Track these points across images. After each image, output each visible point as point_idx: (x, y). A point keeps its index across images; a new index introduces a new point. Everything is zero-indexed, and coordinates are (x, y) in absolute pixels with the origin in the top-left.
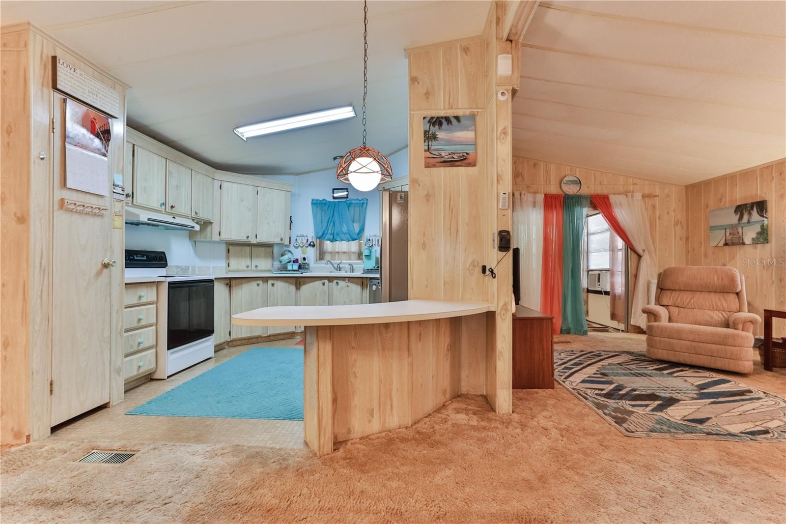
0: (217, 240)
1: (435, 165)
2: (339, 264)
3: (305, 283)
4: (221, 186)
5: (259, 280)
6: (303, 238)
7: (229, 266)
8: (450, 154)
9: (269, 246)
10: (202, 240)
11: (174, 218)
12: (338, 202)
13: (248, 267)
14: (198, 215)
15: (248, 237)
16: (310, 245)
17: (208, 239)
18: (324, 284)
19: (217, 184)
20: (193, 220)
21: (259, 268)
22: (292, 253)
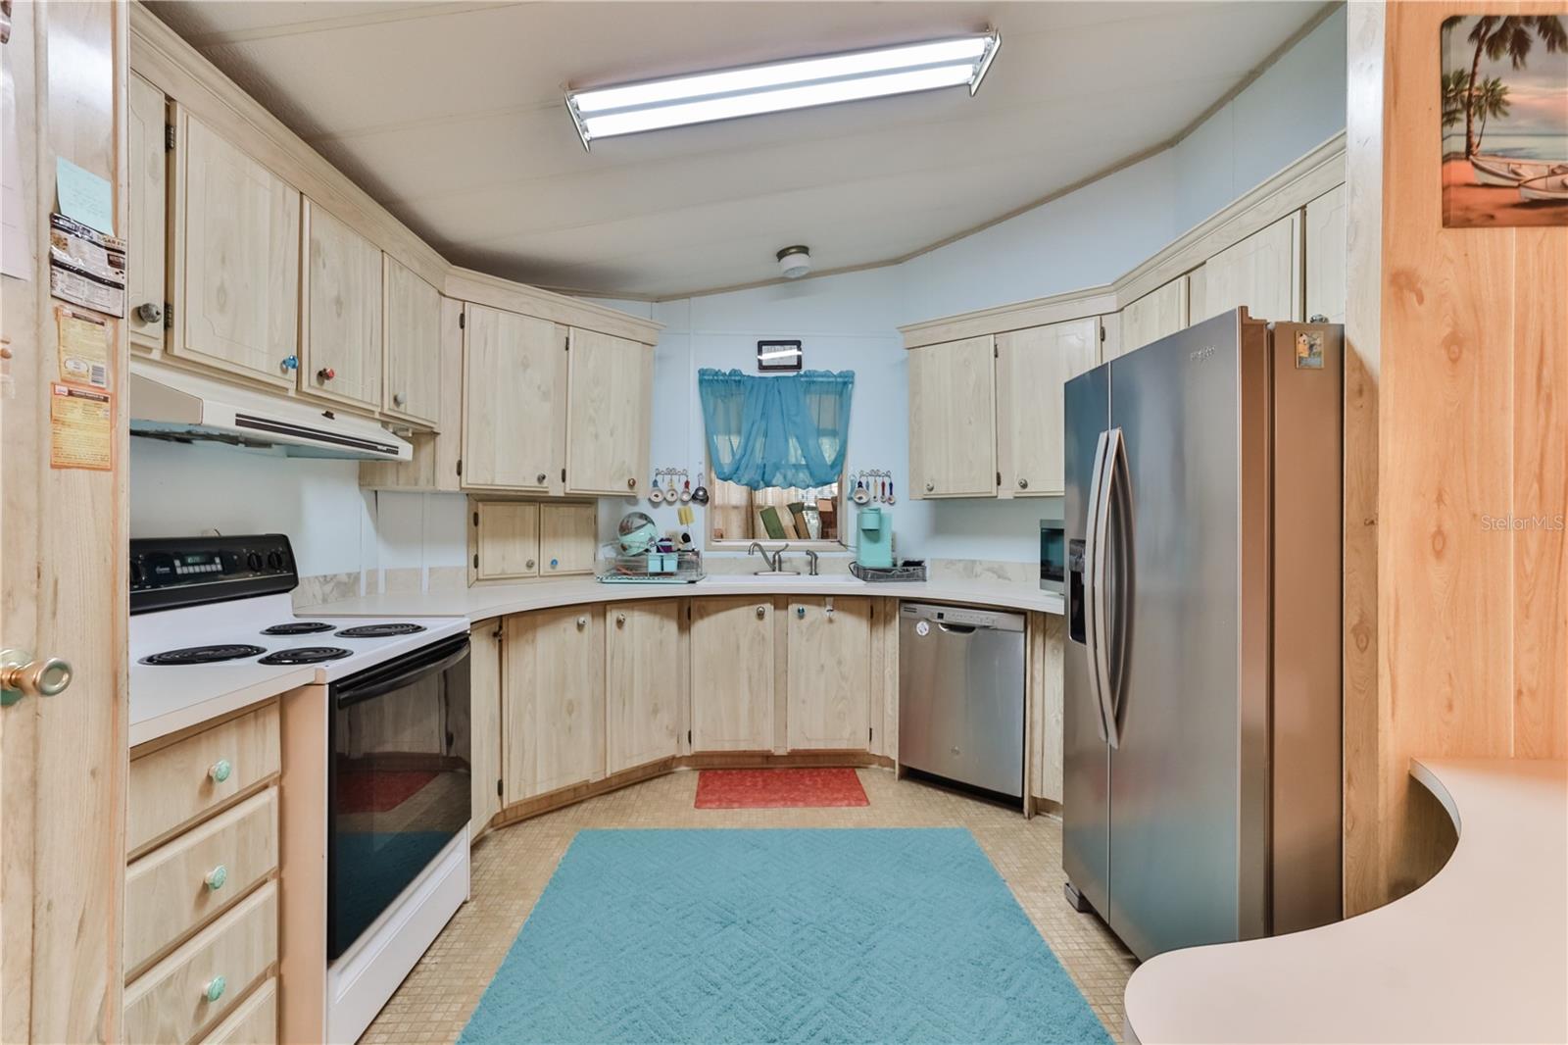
0: (451, 489)
1: (1492, 217)
2: (778, 552)
3: (703, 614)
4: (462, 316)
5: (582, 612)
6: (675, 478)
7: (476, 566)
8: (1553, 173)
9: (585, 501)
10: (400, 488)
11: (328, 415)
12: (777, 378)
13: (530, 565)
14: (402, 406)
15: (542, 479)
16: (694, 498)
17: (423, 485)
18: (761, 615)
19: (452, 310)
20: (385, 424)
21: (560, 568)
22: (653, 523)
